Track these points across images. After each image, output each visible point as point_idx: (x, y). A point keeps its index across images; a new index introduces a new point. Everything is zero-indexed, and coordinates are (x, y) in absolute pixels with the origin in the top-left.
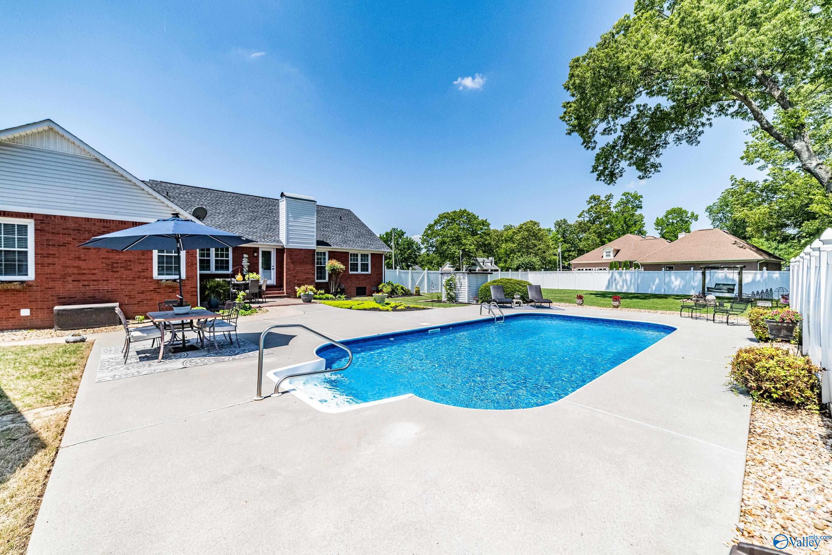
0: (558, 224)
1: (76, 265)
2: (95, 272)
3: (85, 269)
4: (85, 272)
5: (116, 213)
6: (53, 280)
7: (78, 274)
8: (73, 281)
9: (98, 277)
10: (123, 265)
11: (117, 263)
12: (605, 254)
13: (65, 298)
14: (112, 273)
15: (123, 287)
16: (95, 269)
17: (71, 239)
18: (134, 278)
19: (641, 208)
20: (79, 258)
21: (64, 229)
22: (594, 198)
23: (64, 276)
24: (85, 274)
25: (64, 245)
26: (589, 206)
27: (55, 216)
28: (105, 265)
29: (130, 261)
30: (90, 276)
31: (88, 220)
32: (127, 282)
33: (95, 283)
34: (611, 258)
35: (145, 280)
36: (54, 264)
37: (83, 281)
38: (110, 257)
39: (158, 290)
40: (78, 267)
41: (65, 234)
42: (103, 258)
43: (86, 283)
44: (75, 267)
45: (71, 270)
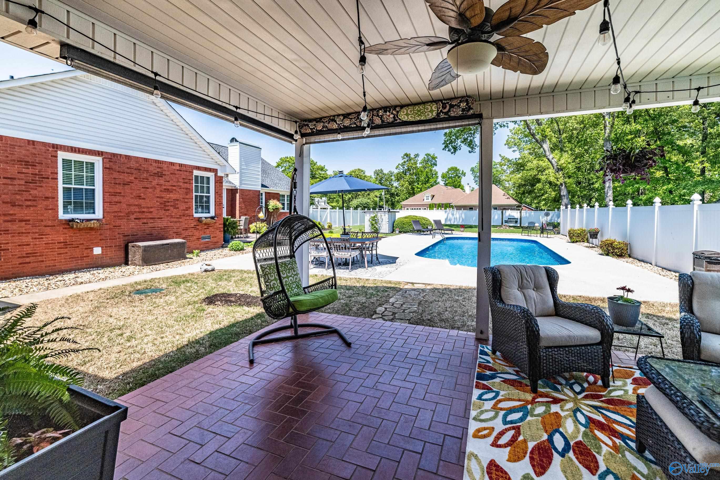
0: (377, 173)
1: (137, 203)
2: (152, 210)
3: (144, 208)
4: (143, 210)
5: (167, 155)
6: (120, 218)
7: (139, 212)
8: (135, 219)
9: (154, 215)
10: (172, 204)
11: (168, 202)
12: (425, 198)
13: (129, 236)
14: (163, 211)
15: (172, 224)
16: (152, 208)
17: (132, 178)
18: (180, 216)
19: (436, 165)
20: (139, 197)
21: (128, 168)
22: (406, 155)
23: (128, 214)
24: (143, 212)
25: (128, 184)
26: (403, 161)
27: (121, 155)
28: (159, 204)
29: (178, 200)
30: (148, 214)
31: (146, 160)
32: (175, 220)
33: (152, 221)
34: (429, 201)
35: (188, 218)
36: (120, 202)
37: (143, 218)
38: (163, 196)
39: (198, 227)
40: (139, 206)
41: (128, 173)
42: (158, 197)
43: (145, 221)
44: (135, 205)
45: (133, 209)
